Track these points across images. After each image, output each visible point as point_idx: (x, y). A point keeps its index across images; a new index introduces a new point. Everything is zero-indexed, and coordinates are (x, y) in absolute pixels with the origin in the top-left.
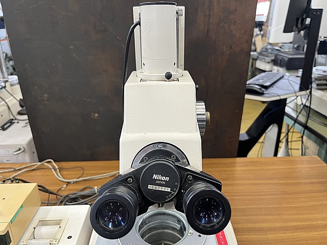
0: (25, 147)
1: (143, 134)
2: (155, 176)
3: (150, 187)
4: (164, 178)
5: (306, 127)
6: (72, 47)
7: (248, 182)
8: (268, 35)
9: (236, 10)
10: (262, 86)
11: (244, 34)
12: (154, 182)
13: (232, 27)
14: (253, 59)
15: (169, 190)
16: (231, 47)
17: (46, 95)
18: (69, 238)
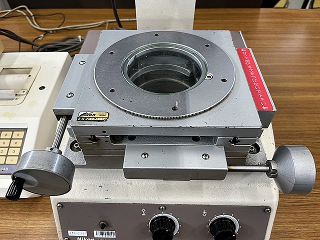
18: (40, 88)
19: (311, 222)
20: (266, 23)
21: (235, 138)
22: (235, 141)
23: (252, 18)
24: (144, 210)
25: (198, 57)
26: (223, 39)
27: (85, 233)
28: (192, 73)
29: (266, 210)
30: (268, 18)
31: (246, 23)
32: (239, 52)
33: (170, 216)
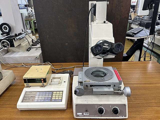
0: (38, 57)
1: (98, 38)
2: (105, 44)
3: (104, 47)
4: (107, 45)
5: (152, 51)
6: (59, 17)
7: (127, 69)
8: (137, 12)
9: (123, 1)
10: (134, 33)
11: (126, 11)
12: (105, 45)
13: (121, 8)
14: (130, 23)
15: (108, 47)
16: (121, 16)
17: (48, 36)
18: (64, 82)
19: (140, 115)
20: (124, 66)
21: (115, 85)
22: (115, 86)
23: (120, 65)
24: (96, 106)
25: (106, 72)
26: (110, 68)
27: (81, 114)
28: (104, 75)
29: (125, 105)
30: (125, 64)
31: (118, 66)
32: (114, 71)
33: (102, 108)
